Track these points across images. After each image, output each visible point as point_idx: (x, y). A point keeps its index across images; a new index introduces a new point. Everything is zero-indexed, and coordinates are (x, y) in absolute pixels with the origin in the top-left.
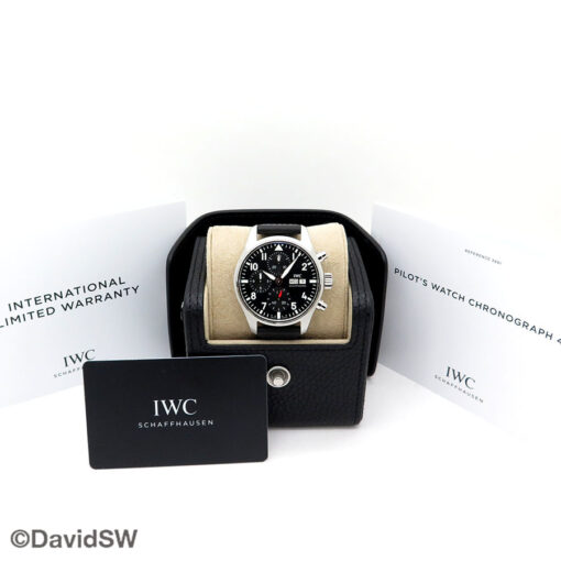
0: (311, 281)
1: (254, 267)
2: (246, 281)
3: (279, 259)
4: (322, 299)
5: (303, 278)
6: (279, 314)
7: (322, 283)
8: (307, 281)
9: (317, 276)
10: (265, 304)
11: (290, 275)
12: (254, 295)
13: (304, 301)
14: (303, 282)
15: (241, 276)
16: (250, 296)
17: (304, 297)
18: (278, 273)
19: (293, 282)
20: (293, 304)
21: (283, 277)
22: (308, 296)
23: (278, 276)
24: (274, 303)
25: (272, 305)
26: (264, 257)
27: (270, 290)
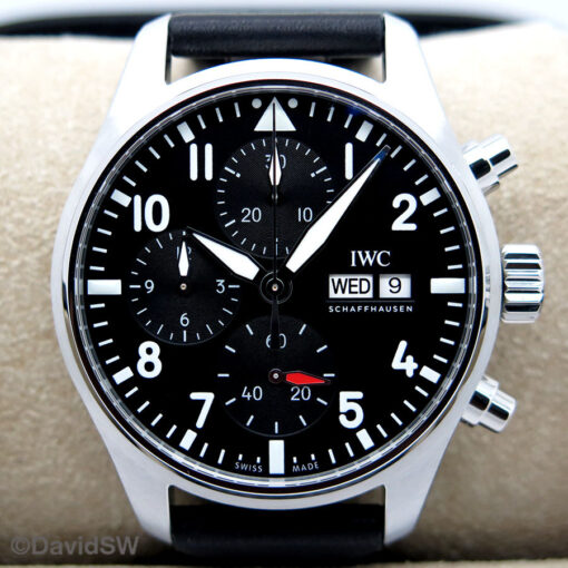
0: (439, 285)
1: (151, 213)
2: (113, 287)
3: (276, 174)
4: (491, 371)
5: (395, 268)
6: (277, 449)
7: (492, 298)
8: (420, 287)
9: (467, 260)
10: (208, 398)
11: (333, 257)
12: (150, 356)
13: (404, 384)
14: (397, 288)
15: (86, 261)
16: (131, 361)
17: (403, 362)
18: (271, 244)
19: (346, 288)
20: (348, 400)
21: (295, 263)
22: (422, 361)
23: (271, 263)
24: (253, 394)
25: (245, 407)
26: (201, 163)
27: (232, 332)
